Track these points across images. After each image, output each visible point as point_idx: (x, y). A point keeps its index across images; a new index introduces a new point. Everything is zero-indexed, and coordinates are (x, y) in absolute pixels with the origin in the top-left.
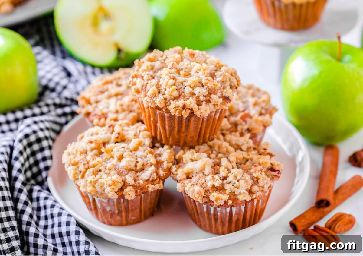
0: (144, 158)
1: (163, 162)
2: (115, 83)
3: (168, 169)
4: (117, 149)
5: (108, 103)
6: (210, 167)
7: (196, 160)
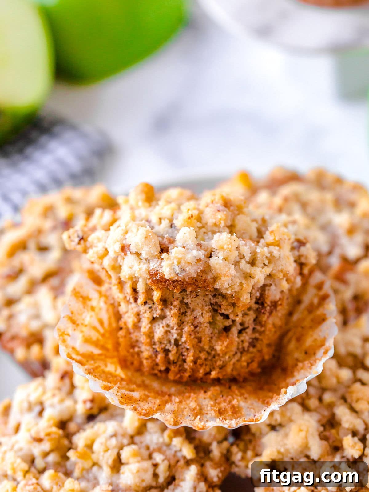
0: (164, 448)
1: (210, 444)
2: (32, 245)
3: (223, 459)
4: (102, 444)
5: (36, 306)
6: (317, 438)
7: (281, 425)
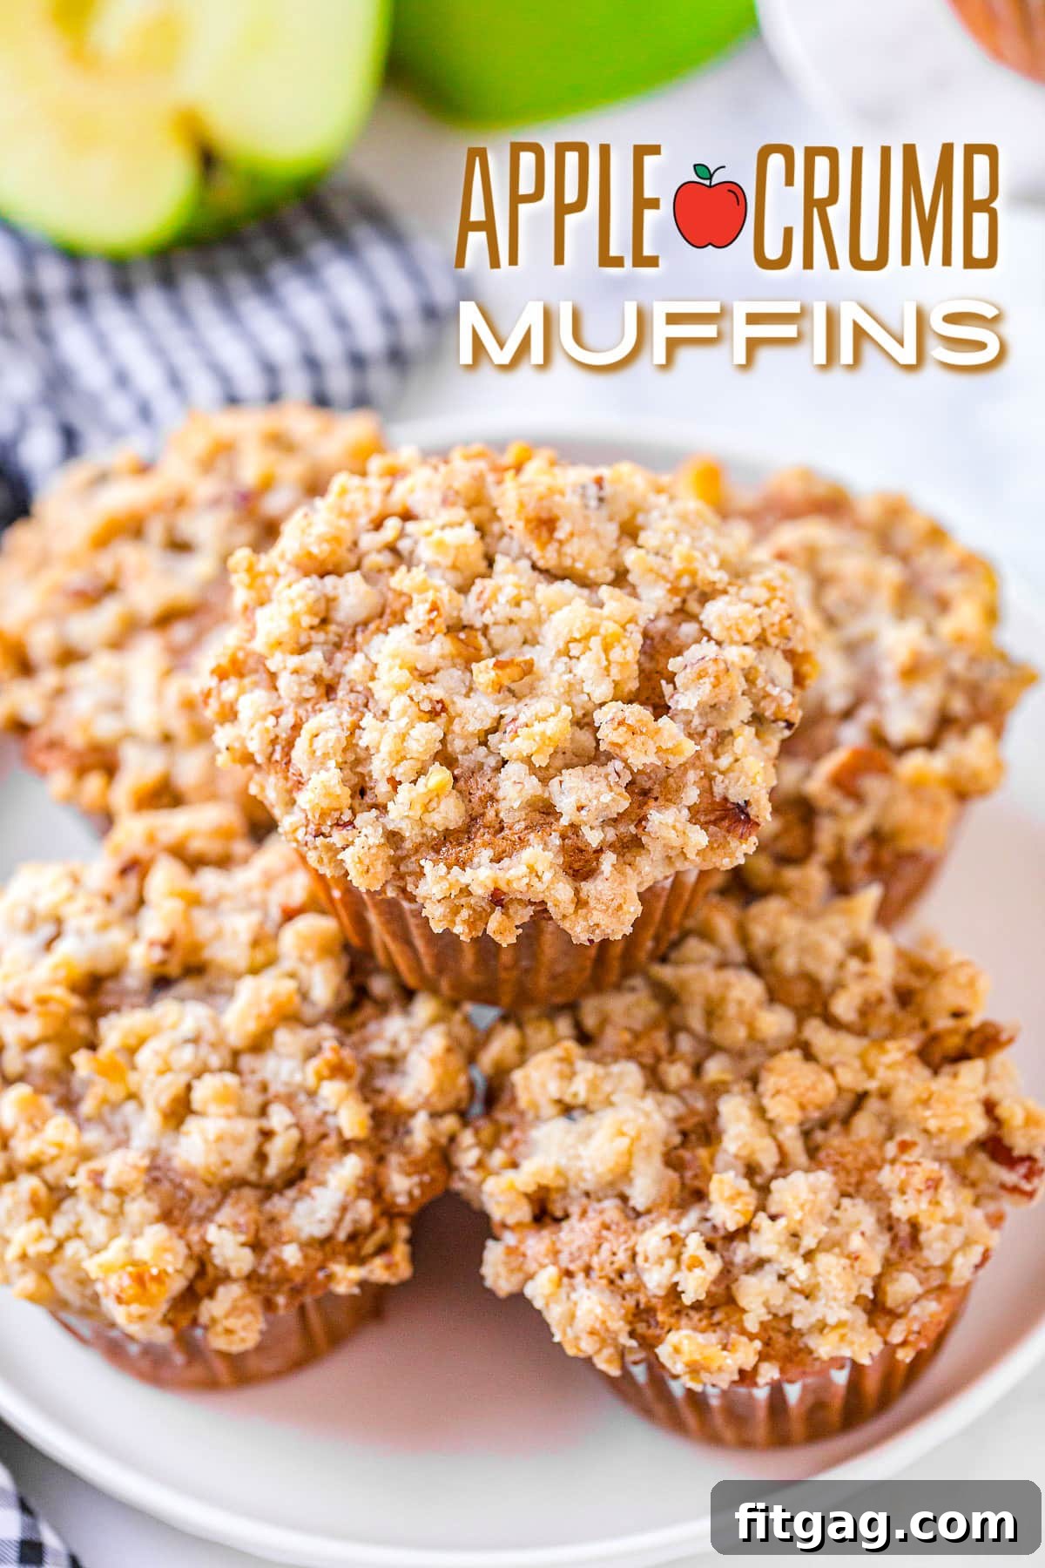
0: (302, 1098)
1: (412, 1114)
2: (156, 531)
3: (435, 1157)
4: (156, 1053)
5: (121, 681)
7: (586, 1108)
